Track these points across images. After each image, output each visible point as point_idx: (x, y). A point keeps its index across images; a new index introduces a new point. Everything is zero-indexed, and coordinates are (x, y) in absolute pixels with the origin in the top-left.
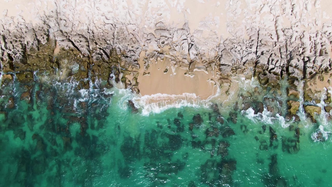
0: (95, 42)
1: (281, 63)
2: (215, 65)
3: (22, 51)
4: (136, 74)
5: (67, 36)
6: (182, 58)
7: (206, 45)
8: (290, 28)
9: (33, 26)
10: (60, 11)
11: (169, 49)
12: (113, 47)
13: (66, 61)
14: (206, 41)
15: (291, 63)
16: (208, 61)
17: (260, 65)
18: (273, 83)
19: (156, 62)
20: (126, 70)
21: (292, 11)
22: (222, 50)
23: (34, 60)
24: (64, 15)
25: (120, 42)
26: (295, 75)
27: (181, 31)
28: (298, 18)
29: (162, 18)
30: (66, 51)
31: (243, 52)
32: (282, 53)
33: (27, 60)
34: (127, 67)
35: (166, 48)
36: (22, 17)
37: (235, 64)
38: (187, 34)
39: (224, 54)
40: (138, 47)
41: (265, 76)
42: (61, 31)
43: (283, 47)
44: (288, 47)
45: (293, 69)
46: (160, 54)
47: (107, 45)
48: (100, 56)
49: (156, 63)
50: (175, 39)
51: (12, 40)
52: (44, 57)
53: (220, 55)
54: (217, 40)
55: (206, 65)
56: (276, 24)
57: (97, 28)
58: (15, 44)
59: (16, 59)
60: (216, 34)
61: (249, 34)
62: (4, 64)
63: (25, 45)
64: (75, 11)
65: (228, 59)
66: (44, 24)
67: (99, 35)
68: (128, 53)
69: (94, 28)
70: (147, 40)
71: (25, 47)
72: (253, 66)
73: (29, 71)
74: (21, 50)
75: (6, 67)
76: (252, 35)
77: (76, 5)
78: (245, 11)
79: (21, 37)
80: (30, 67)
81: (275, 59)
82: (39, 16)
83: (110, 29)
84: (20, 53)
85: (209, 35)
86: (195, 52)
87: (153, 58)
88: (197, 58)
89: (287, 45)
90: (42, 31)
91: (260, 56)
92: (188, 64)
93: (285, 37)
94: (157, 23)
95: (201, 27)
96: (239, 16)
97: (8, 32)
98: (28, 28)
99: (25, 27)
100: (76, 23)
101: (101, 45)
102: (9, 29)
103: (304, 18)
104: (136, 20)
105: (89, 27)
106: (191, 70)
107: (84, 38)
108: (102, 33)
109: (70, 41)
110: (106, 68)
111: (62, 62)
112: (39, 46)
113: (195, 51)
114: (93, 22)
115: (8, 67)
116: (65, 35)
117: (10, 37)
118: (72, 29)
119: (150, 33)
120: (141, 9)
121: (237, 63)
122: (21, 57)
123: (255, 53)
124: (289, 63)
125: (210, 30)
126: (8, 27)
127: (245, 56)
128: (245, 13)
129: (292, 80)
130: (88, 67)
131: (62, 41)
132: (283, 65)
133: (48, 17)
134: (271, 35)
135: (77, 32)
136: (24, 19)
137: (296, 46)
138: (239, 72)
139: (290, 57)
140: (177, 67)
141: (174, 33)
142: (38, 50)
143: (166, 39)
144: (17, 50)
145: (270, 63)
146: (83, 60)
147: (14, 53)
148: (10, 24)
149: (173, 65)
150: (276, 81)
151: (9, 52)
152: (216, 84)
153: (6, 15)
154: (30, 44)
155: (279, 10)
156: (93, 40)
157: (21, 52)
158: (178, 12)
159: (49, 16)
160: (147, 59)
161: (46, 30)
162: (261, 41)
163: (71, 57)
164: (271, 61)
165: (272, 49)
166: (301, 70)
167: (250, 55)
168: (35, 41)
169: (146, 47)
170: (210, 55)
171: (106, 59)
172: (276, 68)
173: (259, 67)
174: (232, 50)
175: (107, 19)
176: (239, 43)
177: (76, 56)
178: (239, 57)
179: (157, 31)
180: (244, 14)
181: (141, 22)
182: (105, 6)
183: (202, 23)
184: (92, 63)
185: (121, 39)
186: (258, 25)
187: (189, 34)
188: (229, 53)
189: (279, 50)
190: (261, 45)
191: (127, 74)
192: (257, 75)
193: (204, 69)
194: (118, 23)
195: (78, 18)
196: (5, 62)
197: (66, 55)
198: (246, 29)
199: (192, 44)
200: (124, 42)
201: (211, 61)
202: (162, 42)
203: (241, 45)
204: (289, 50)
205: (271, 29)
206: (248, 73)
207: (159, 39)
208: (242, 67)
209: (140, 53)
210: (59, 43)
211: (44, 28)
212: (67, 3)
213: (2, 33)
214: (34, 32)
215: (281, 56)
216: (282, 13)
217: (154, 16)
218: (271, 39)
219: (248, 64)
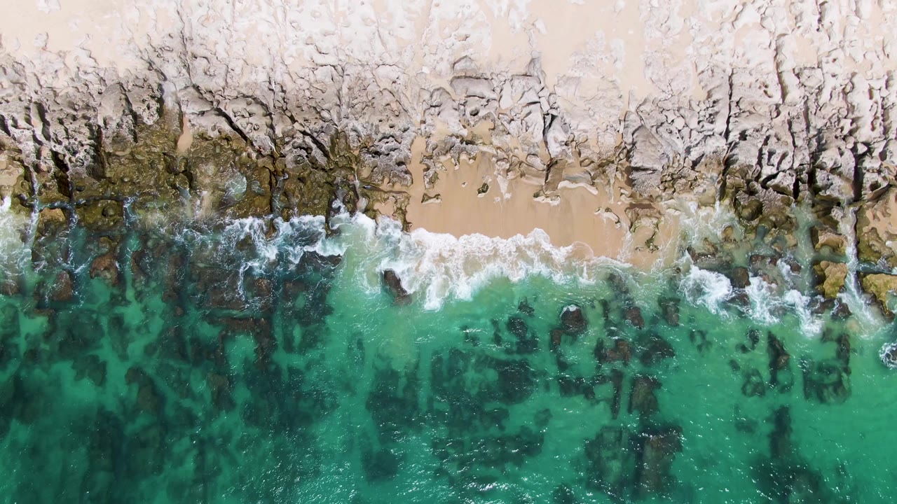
0: (289, 114)
1: (793, 160)
2: (617, 171)
3: (90, 145)
4: (403, 199)
5: (212, 102)
6: (526, 153)
7: (590, 116)
8: (816, 66)
9: (118, 77)
10: (191, 33)
11: (489, 129)
12: (339, 128)
13: (211, 168)
14: (590, 106)
15: (821, 159)
16: (595, 159)
17: (738, 168)
18: (775, 215)
19: (456, 165)
20: (376, 188)
21: (820, 21)
22: (634, 129)
23: (123, 167)
24: (202, 45)
25: (357, 113)
26: (832, 193)
27: (523, 82)
28: (837, 37)
29: (470, 46)
30: (212, 142)
31: (690, 133)
32: (795, 133)
33: (103, 167)
34: (377, 180)
35: (483, 128)
36: (88, 53)
37: (668, 167)
38: (538, 87)
39: (640, 139)
40: (406, 127)
41: (753, 198)
42: (197, 88)
43: (799, 118)
44: (811, 117)
45: (828, 176)
46: (467, 144)
47: (321, 122)
48: (304, 153)
49: (457, 168)
50: (506, 103)
51: (63, 115)
52: (150, 158)
53: (628, 142)
54: (619, 103)
55: (593, 170)
56: (778, 57)
57: (294, 79)
58: (71, 127)
59: (76, 166)
60: (616, 88)
62: (43, 180)
63: (99, 127)
64: (234, 33)
65: (653, 154)
66: (150, 70)
67: (300, 96)
68: (381, 143)
69: (287, 77)
70: (431, 106)
71: (99, 132)
72: (718, 172)
73: (111, 198)
74: (88, 141)
75: (50, 189)
76: (713, 89)
77: (234, 17)
78: (693, 23)
79: (88, 105)
80: (114, 188)
81: (778, 151)
82: (135, 49)
83: (328, 80)
84: (85, 150)
85: (598, 90)
86: (563, 137)
87: (449, 156)
88: (568, 152)
89: (809, 112)
90: (145, 89)
91: (736, 144)
92: (543, 170)
93: (801, 92)
94: (457, 59)
95: (575, 69)
96: (678, 36)
97: (51, 93)
98: (104, 81)
99: (97, 79)
100: (237, 65)
101: (307, 124)
102: (53, 86)
103: (853, 38)
104: (400, 54)
105: (271, 74)
106: (553, 185)
107: (259, 106)
108: (306, 91)
109: (220, 113)
110: (321, 184)
111: (201, 172)
112: (136, 131)
113: (563, 133)
114: (283, 63)
115: (55, 189)
116: (208, 99)
117: (56, 108)
118: (226, 81)
119: (438, 87)
120: (413, 22)
121: (677, 164)
122: (89, 161)
123: (723, 134)
124: (816, 161)
125: (601, 76)
126: (50, 81)
127: (697, 145)
128: (693, 28)
129: (826, 206)
130: (270, 183)
131: (198, 114)
132: (801, 165)
133: (160, 51)
134: (766, 87)
135: (238, 89)
136: (93, 58)
137: (834, 114)
138: (682, 188)
139: (816, 143)
140: (513, 177)
141: (504, 86)
142: (136, 139)
143: (482, 103)
144: (77, 143)
145: (764, 162)
146: (257, 166)
147: (69, 150)
148: (56, 71)
149: (502, 173)
150: (784, 208)
151: (55, 146)
152: (619, 222)
153: (44, 49)
154: (113, 125)
155: (784, 18)
156: (284, 111)
157: (88, 147)
158: (512, 29)
159: (160, 48)
160: (431, 157)
161: (155, 86)
162: (738, 103)
163: (223, 159)
164: (766, 157)
165: (770, 124)
166: (847, 180)
167: (710, 141)
168: (126, 115)
169: (428, 125)
170: (603, 144)
171: (321, 160)
172: (781, 174)
173: (735, 173)
174: (661, 129)
175: (320, 53)
176: (678, 111)
177: (237, 155)
178: (681, 146)
179: (456, 83)
180: (692, 32)
181: (412, 60)
182: (314, 19)
183: (578, 58)
184: (283, 172)
185: (359, 107)
186: (729, 59)
187: (543, 88)
188: (653, 136)
189: (788, 126)
190: (739, 114)
191: (378, 200)
192: (730, 195)
193: (587, 182)
194: (351, 61)
195: (241, 52)
196: (44, 177)
197: (211, 152)
198: (696, 71)
199: (552, 115)
200: (369, 114)
201: (606, 159)
202: (472, 111)
203: (686, 115)
204: (813, 125)
205: (766, 71)
206: (705, 191)
207: (464, 105)
208: (689, 175)
209: (413, 141)
210: (190, 121)
211: (150, 82)
212: (211, 12)
213: (35, 98)
214: (123, 92)
215: (794, 142)
216: (794, 26)
217: (449, 42)
218: (766, 97)
219: (706, 165)
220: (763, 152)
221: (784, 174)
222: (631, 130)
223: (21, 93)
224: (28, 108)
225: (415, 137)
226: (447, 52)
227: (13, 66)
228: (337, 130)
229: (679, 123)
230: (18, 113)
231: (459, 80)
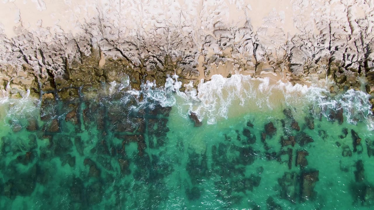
0: (147, 49)
1: (358, 58)
2: (285, 66)
4: (196, 82)
5: (114, 45)
6: (246, 60)
7: (272, 44)
8: (364, 18)
9: (73, 37)
10: (103, 16)
11: (231, 51)
12: (167, 54)
13: (114, 73)
14: (272, 39)
15: (369, 56)
16: (275, 61)
17: (335, 62)
18: (351, 81)
19: (217, 67)
20: (184, 78)
22: (291, 48)
23: (77, 74)
24: (108, 21)
25: (175, 47)
27: (244, 30)
28: (373, 6)
29: (221, 17)
30: (114, 62)
31: (314, 48)
32: (358, 46)
33: (68, 75)
34: (185, 75)
35: (228, 50)
36: (60, 27)
37: (305, 63)
38: (250, 33)
39: (294, 52)
40: (196, 52)
41: (342, 74)
42: (107, 40)
43: (359, 40)
44: (364, 39)
45: (373, 63)
46: (222, 58)
47: (160, 51)
48: (154, 65)
49: (218, 68)
50: (237, 40)
51: (51, 53)
52: (88, 70)
53: (289, 54)
54: (284, 37)
55: (275, 66)
56: (348, 15)
57: (147, 34)
58: (55, 58)
59: (58, 75)
60: (282, 31)
61: (320, 28)
62: (43, 81)
63: (66, 58)
64: (121, 16)
65: (300, 58)
66: (86, 33)
67: (150, 41)
68: (186, 59)
69: (144, 33)
70: (206, 43)
71: (66, 60)
72: (326, 64)
73: (73, 87)
74: (62, 64)
75: (47, 85)
76: (323, 29)
77: (120, 9)
78: (313, 3)
79: (61, 49)
80: (73, 83)
81: (351, 54)
82: (79, 25)
83: (162, 34)
84: (61, 68)
85: (275, 33)
86: (262, 53)
87: (214, 63)
88: (265, 59)
89: (363, 37)
90: (85, 41)
91: (334, 52)
92: (254, 67)
93: (359, 29)
94: (215, 22)
95: (265, 24)
96: (307, 9)
97: (45, 45)
98: (67, 39)
99: (64, 38)
100: (124, 29)
101: (155, 52)
102: (46, 42)
104: (191, 21)
105: (138, 32)
106: (258, 73)
107: (134, 46)
108: (153, 39)
109: (118, 50)
110: (161, 77)
111: (110, 75)
112: (82, 59)
113: (262, 51)
114: (142, 27)
115: (49, 85)
116: (112, 44)
117: (48, 51)
118: (119, 36)
119: (208, 34)
120: (196, 8)
121: (309, 62)
122: (63, 73)
123: (328, 48)
124: (367, 57)
125: (276, 27)
126: (44, 40)
127: (317, 53)
128: (313, 5)
129: (372, 76)
130: (140, 78)
131: (108, 51)
132: (361, 59)
133: (90, 25)
134: (345, 28)
135: (124, 39)
136: (62, 29)
137: (373, 38)
138: (312, 72)
139: (366, 50)
140: (241, 70)
141: (236, 33)
142: (82, 62)
143: (227, 40)
144: (57, 65)
145: (346, 59)
146: (134, 71)
147: (54, 68)
148: (46, 36)
149: (236, 69)
150: (355, 78)
151: (48, 67)
153: (41, 26)
154: (72, 57)
156: (144, 47)
157: (63, 66)
158: (238, 9)
160: (207, 64)
161: (89, 40)
162: (333, 35)
163: (119, 69)
164: (346, 57)
165: (347, 43)
167: (323, 51)
168: (78, 53)
169: (205, 51)
170: (278, 55)
171: (161, 67)
173: (334, 64)
174: (302, 48)
175: (158, 23)
176: (309, 39)
177: (125, 67)
178: (311, 54)
179: (216, 32)
180: (313, 7)
181: (196, 24)
182: (154, 8)
183: (266, 20)
184: (145, 73)
185: (175, 44)
186: (329, 17)
187: (252, 33)
188: (299, 51)
189: (354, 44)
190: (334, 39)
191: (186, 83)
192: (332, 73)
193: (272, 71)
194: (171, 25)
195: (125, 24)
196: (43, 80)
197: (114, 66)
198: (315, 23)
199: (257, 44)
200: (181, 47)
201: (280, 61)
202: (224, 44)
203: (312, 41)
204: (365, 43)
205: (344, 21)
206: (321, 72)
207: (220, 41)
208: (315, 66)
209: (199, 57)
210: (104, 54)
211: (87, 38)
212: (111, 8)
213: (38, 47)
214: (76, 43)
215: (358, 50)
216: (354, 2)
217: (212, 15)
218: (345, 32)
219: (322, 62)
220: (345, 55)
221: (354, 63)
222: (290, 48)
223: (32, 45)
224: (35, 52)
225: (200, 56)
226: (212, 20)
227: (28, 34)
228: (166, 54)
229: (309, 45)
230: (31, 54)
231: (217, 31)
